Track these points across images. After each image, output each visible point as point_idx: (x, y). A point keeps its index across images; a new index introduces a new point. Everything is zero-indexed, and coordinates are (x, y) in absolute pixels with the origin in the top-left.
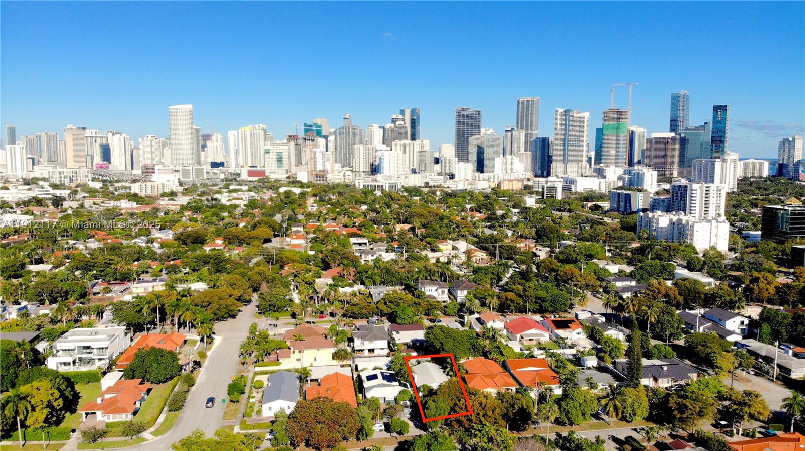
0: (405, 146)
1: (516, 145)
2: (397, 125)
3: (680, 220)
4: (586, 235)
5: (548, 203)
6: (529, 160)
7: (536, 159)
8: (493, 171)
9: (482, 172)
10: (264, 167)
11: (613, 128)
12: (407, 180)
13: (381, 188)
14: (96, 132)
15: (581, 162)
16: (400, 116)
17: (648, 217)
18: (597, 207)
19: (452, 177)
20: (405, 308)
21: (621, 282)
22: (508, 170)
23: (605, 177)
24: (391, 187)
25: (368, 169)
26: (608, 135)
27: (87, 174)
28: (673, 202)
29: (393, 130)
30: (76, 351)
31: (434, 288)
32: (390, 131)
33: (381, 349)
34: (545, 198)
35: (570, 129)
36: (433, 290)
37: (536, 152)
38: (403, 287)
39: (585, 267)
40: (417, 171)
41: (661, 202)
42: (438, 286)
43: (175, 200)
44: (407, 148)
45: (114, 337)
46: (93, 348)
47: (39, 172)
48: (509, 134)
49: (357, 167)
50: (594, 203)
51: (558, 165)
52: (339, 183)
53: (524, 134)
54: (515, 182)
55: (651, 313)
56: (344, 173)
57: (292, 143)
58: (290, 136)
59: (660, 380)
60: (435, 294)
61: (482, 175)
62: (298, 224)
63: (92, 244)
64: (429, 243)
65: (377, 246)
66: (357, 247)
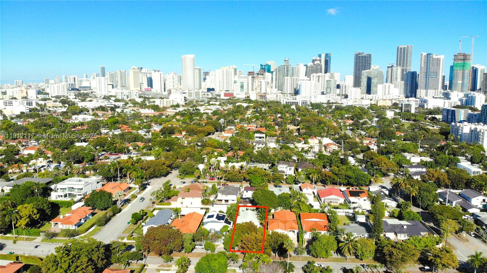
0: (319, 77)
1: (395, 77)
2: (315, 64)
3: (476, 129)
4: (409, 137)
6: (403, 86)
7: (407, 86)
8: (376, 93)
9: (370, 94)
10: (233, 91)
11: (460, 66)
12: (316, 98)
13: (296, 104)
14: (148, 70)
15: (438, 88)
16: (318, 58)
17: (456, 126)
18: (434, 119)
19: (346, 97)
20: (257, 177)
21: (416, 169)
22: (387, 93)
23: (450, 99)
24: (303, 103)
25: (293, 92)
26: (457, 70)
27: (136, 94)
28: (481, 116)
29: (312, 67)
30: (67, 190)
31: (285, 166)
32: (310, 68)
33: (233, 200)
34: (403, 111)
35: (431, 66)
36: (284, 168)
37: (407, 81)
38: (271, 164)
39: (393, 157)
40: (325, 93)
41: (474, 116)
42: (288, 165)
43: (176, 110)
44: (320, 78)
45: (87, 184)
46: (75, 189)
47: (113, 92)
48: (390, 69)
49: (286, 91)
50: (433, 116)
51: (422, 90)
52: (273, 101)
53: (400, 69)
54: (387, 101)
55: (413, 190)
56: (277, 94)
57: (250, 77)
58: (250, 72)
59: (398, 235)
60: (284, 170)
61: (368, 95)
62: (232, 124)
63: (117, 132)
64: (304, 139)
65: (271, 139)
66: (258, 139)
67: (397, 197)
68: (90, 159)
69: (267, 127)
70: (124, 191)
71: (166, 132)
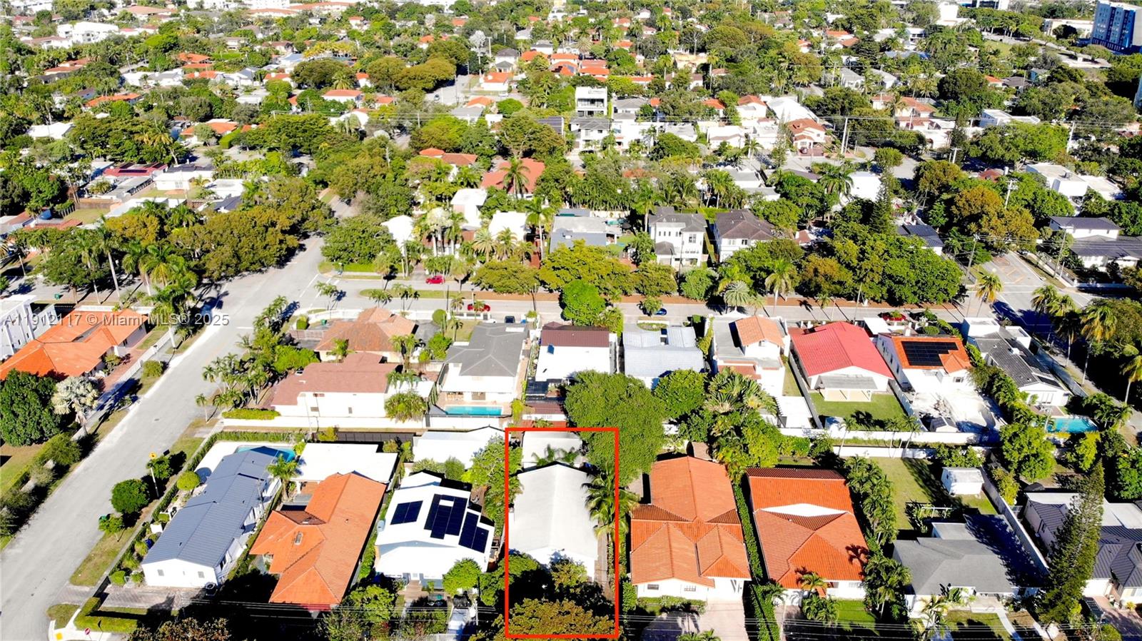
4: (1035, 101)
5: (980, 18)
18: (1068, 31)
21: (1087, 230)
31: (675, 228)
33: (501, 394)
36: (673, 234)
38: (628, 213)
39: (1016, 188)
42: (683, 225)
50: (1064, 22)
59: (1127, 589)
60: (675, 241)
62: (509, 50)
63: (171, 80)
64: (723, 103)
65: (624, 107)
66: (588, 107)
67: (1052, 353)
68: (50, 196)
69: (611, 58)
70: (125, 343)
71: (310, 81)
